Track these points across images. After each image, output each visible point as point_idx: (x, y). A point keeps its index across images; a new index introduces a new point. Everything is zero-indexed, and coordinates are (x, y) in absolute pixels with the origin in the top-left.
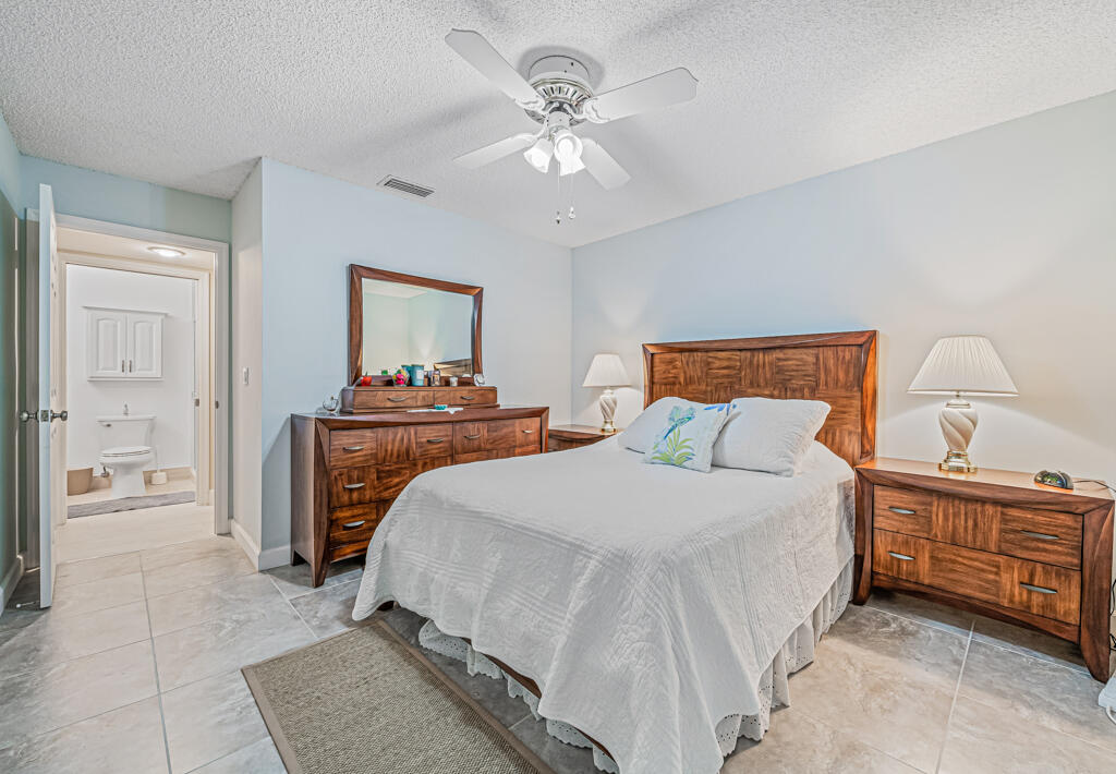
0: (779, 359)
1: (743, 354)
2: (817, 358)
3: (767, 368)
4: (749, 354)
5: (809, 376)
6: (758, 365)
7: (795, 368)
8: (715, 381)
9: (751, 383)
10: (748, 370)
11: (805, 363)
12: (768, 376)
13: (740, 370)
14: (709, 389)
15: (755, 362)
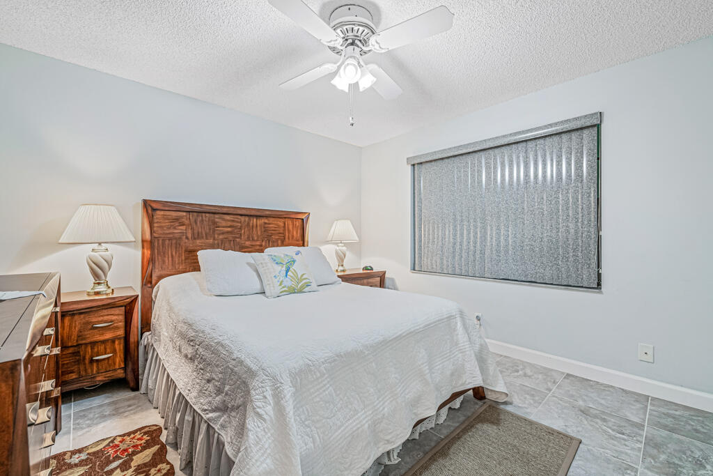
0: (265, 223)
1: (243, 219)
2: (285, 224)
3: (258, 228)
4: (247, 219)
5: (280, 233)
6: (253, 226)
7: (273, 229)
8: (221, 237)
9: (248, 238)
10: (246, 229)
11: (279, 226)
12: (259, 233)
13: (240, 228)
14: (216, 242)
15: (251, 225)
